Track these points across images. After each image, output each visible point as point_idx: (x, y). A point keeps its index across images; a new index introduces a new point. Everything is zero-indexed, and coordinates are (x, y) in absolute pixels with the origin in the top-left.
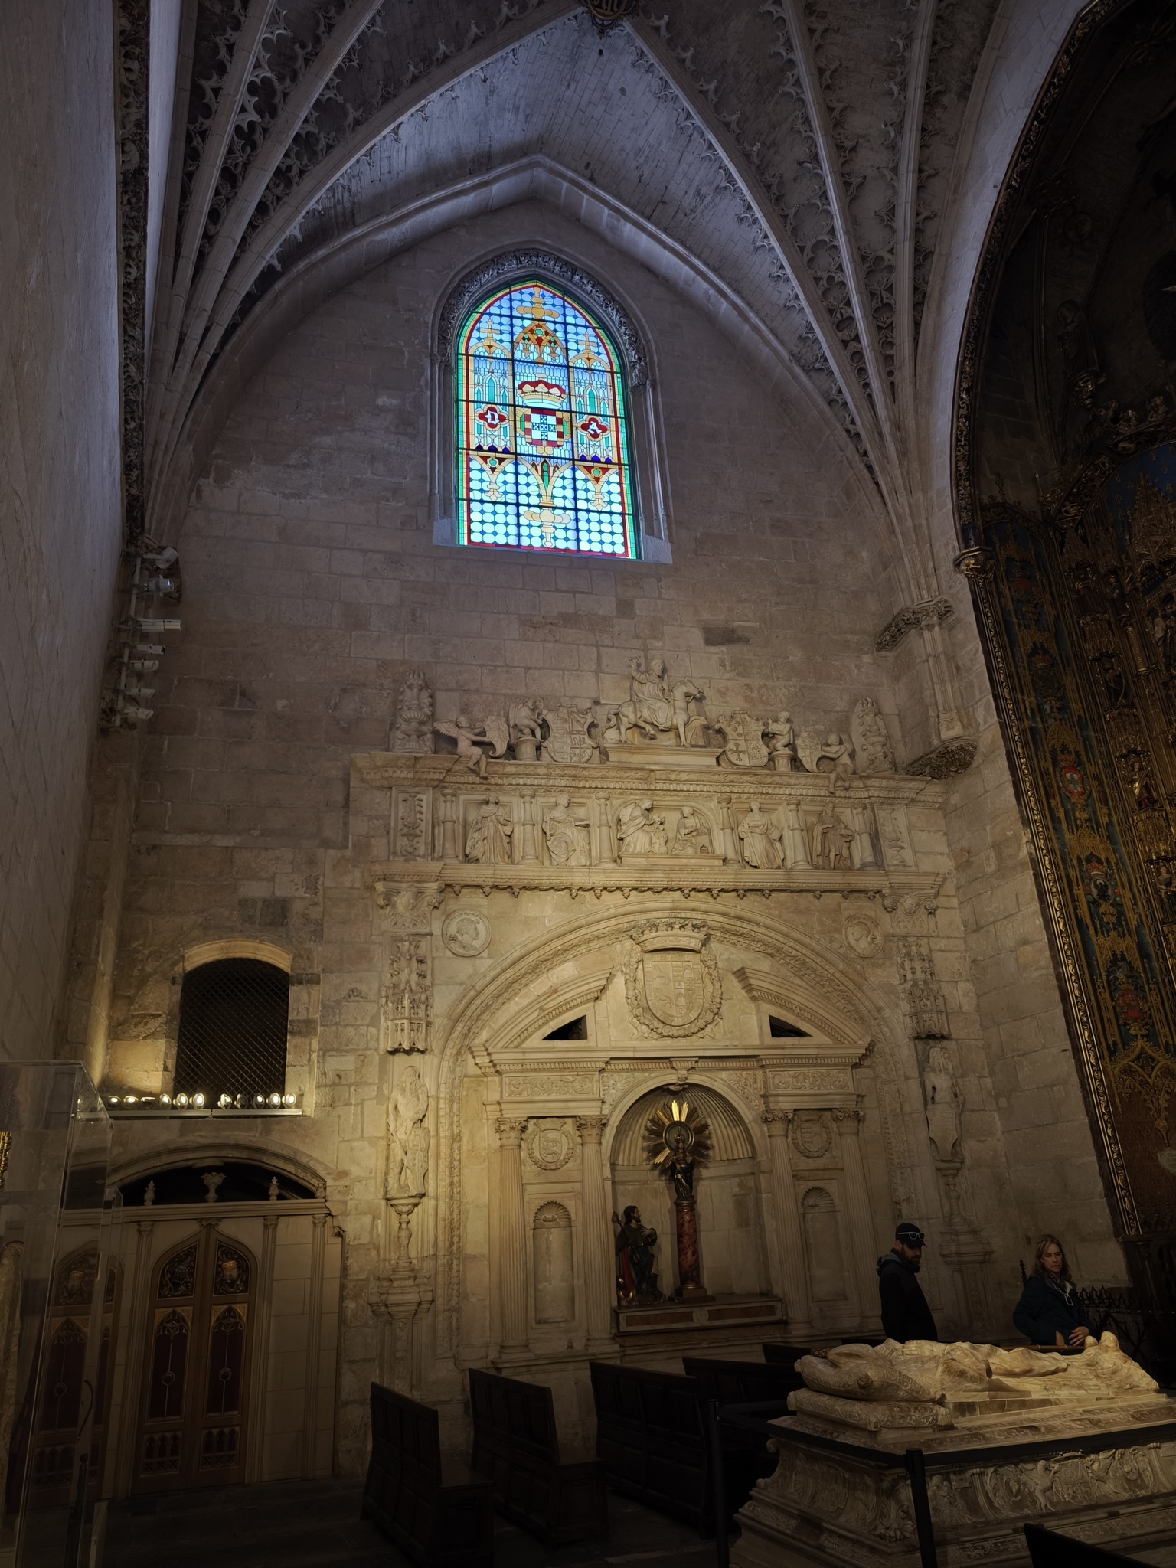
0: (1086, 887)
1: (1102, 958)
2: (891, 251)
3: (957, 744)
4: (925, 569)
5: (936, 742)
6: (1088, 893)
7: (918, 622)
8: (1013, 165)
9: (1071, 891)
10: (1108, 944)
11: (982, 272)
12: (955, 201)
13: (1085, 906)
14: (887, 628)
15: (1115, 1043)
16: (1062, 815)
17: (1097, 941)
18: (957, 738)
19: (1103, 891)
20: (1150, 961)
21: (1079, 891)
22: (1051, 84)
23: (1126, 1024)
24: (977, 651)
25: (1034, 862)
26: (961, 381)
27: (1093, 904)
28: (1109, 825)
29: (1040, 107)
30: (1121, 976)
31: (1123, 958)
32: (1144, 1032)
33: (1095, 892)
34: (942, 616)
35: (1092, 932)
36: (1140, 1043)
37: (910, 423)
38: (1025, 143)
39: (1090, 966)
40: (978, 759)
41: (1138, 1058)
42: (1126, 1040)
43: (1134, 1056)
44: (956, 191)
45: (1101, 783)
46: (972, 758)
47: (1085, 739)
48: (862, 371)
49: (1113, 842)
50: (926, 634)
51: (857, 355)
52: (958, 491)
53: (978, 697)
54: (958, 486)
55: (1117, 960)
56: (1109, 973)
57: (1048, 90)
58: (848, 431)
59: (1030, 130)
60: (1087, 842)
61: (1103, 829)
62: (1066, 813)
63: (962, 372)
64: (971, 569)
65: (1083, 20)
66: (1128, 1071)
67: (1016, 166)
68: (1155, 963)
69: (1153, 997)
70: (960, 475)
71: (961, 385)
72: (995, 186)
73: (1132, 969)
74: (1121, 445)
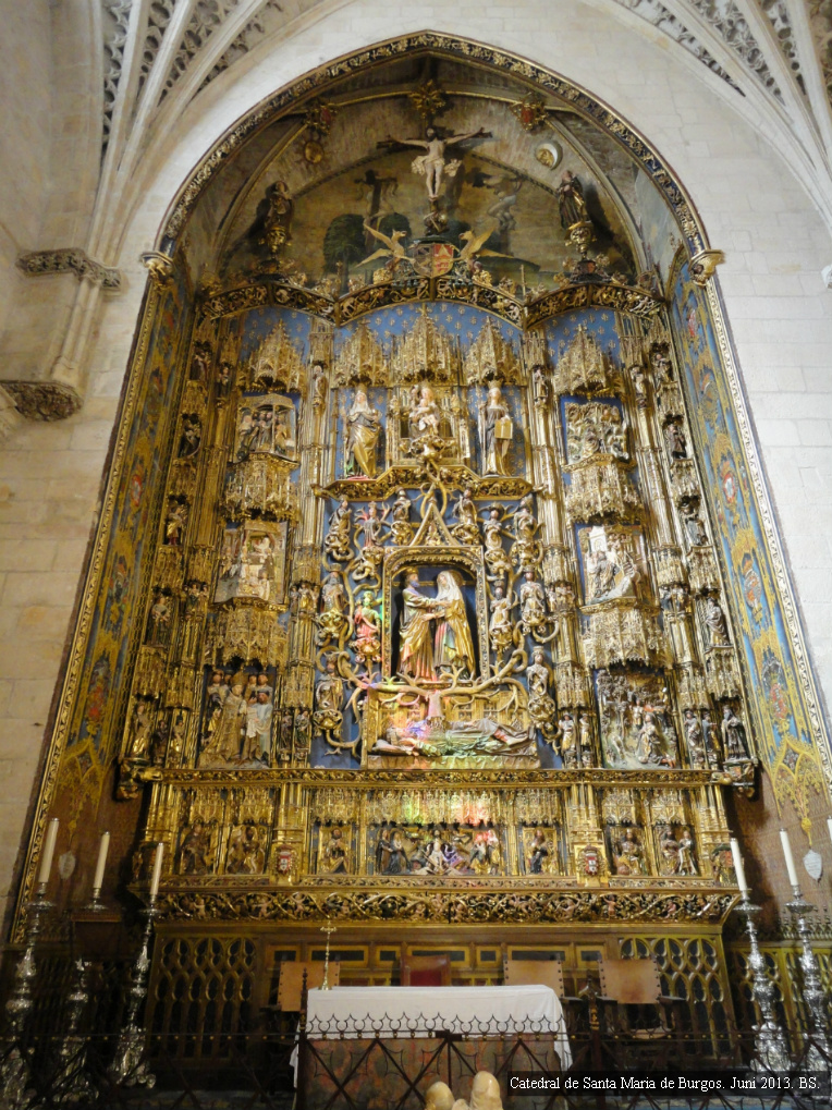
0: (112, 580)
1: (97, 652)
2: (226, 12)
3: (66, 392)
4: (111, 240)
5: (41, 377)
6: (111, 588)
7: (82, 271)
8: (339, 61)
9: (103, 577)
10: (104, 640)
11: (280, 96)
12: (282, 39)
13: (105, 596)
14: (45, 254)
15: (75, 735)
16: (121, 511)
17: (101, 633)
18: (70, 388)
19: (119, 591)
20: (120, 672)
21: (107, 580)
22: (389, 46)
23: (87, 719)
24: (127, 332)
25: (94, 533)
26: (222, 143)
27: (110, 598)
28: (140, 543)
29: (376, 49)
30: (101, 672)
31: (107, 660)
32: (94, 733)
33: (115, 589)
34: (106, 283)
35: (100, 623)
36: (89, 741)
37: (164, 131)
38: (355, 57)
39: (88, 652)
40: (75, 418)
41: (82, 755)
42: (83, 734)
43: (81, 751)
44: (288, 34)
45: (148, 508)
46: (70, 414)
47: (153, 466)
48: (149, 56)
49: (137, 559)
50: (84, 285)
51: (154, 42)
52: (175, 210)
53: (107, 368)
54: (177, 206)
55: (104, 658)
56: (96, 666)
57: (387, 46)
58: (106, 84)
59: (362, 54)
60: (125, 545)
61: (136, 542)
62: (124, 511)
63: (227, 139)
64: (156, 270)
65: (427, 35)
66: (72, 765)
67: (341, 62)
68: (121, 675)
69: (110, 701)
70: (183, 201)
71: (219, 146)
72: (321, 59)
73: (109, 671)
74: (282, 291)
